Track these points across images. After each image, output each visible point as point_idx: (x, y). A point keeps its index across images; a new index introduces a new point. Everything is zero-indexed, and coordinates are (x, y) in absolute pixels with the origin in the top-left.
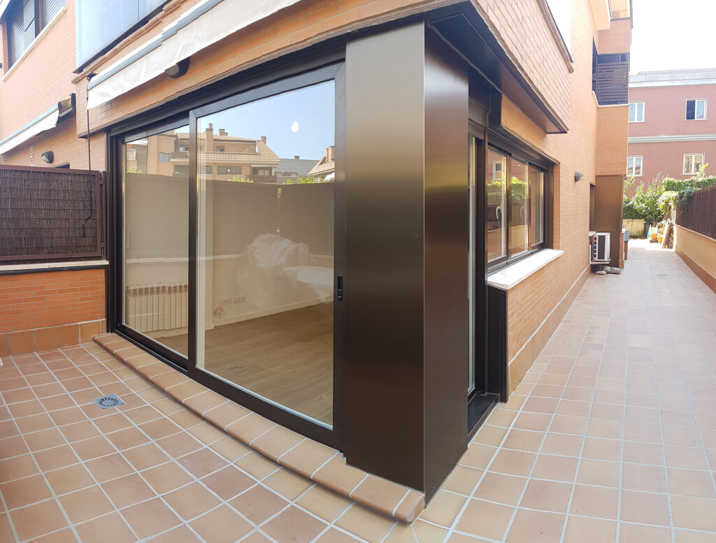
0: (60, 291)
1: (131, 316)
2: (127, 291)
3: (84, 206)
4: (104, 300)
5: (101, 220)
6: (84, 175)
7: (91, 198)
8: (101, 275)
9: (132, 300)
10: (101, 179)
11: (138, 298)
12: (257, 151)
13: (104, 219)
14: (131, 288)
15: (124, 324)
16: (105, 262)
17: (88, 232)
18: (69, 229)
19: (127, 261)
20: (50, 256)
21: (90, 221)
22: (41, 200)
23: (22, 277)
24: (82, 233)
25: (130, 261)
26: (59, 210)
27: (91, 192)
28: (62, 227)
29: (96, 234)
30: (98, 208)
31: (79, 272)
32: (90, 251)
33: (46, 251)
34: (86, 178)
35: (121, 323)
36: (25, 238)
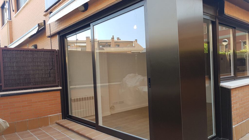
0: (39, 102)
1: (73, 111)
2: (71, 100)
3: (49, 64)
4: (60, 105)
5: (57, 69)
6: (49, 51)
7: (53, 61)
8: (58, 94)
9: (73, 104)
10: (57, 53)
11: (76, 103)
12: (133, 45)
13: (59, 69)
14: (73, 98)
15: (70, 114)
16: (60, 88)
17: (52, 75)
18: (42, 74)
19: (70, 87)
20: (34, 86)
21: (52, 70)
22: (30, 62)
23: (21, 96)
24: (49, 75)
25: (71, 87)
26: (38, 66)
27: (52, 58)
28: (39, 73)
29: (55, 76)
30: (56, 65)
31: (47, 93)
32: (53, 83)
33: (32, 84)
34: (50, 52)
35: (69, 114)
36: (22, 79)
